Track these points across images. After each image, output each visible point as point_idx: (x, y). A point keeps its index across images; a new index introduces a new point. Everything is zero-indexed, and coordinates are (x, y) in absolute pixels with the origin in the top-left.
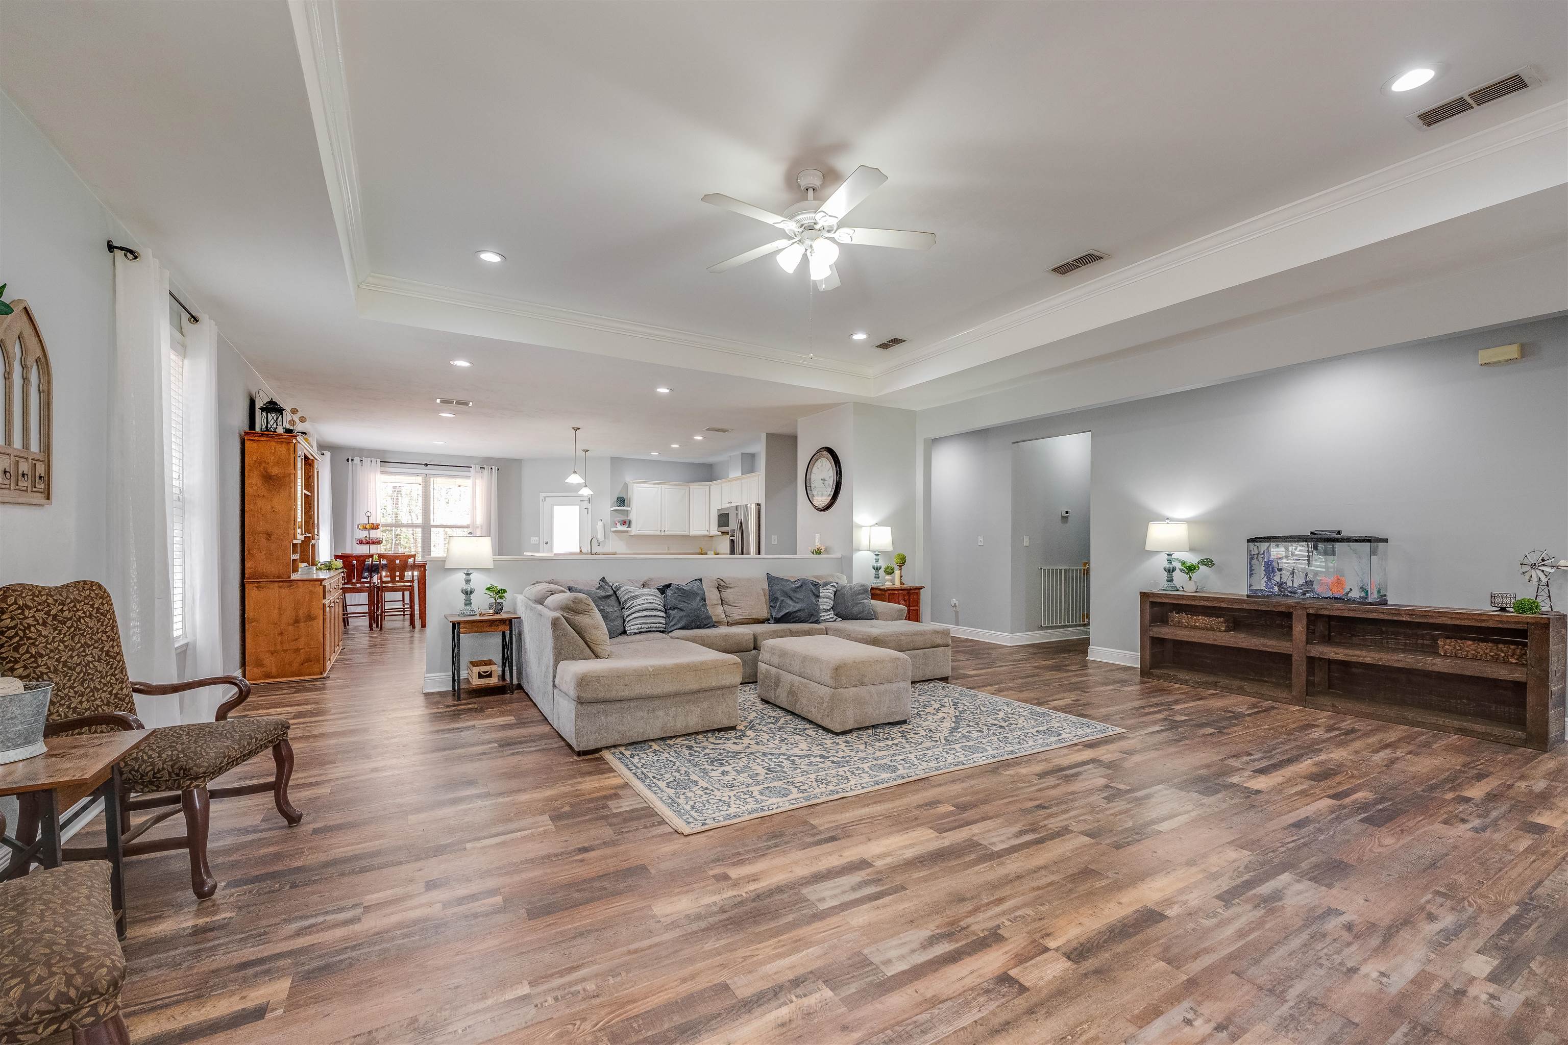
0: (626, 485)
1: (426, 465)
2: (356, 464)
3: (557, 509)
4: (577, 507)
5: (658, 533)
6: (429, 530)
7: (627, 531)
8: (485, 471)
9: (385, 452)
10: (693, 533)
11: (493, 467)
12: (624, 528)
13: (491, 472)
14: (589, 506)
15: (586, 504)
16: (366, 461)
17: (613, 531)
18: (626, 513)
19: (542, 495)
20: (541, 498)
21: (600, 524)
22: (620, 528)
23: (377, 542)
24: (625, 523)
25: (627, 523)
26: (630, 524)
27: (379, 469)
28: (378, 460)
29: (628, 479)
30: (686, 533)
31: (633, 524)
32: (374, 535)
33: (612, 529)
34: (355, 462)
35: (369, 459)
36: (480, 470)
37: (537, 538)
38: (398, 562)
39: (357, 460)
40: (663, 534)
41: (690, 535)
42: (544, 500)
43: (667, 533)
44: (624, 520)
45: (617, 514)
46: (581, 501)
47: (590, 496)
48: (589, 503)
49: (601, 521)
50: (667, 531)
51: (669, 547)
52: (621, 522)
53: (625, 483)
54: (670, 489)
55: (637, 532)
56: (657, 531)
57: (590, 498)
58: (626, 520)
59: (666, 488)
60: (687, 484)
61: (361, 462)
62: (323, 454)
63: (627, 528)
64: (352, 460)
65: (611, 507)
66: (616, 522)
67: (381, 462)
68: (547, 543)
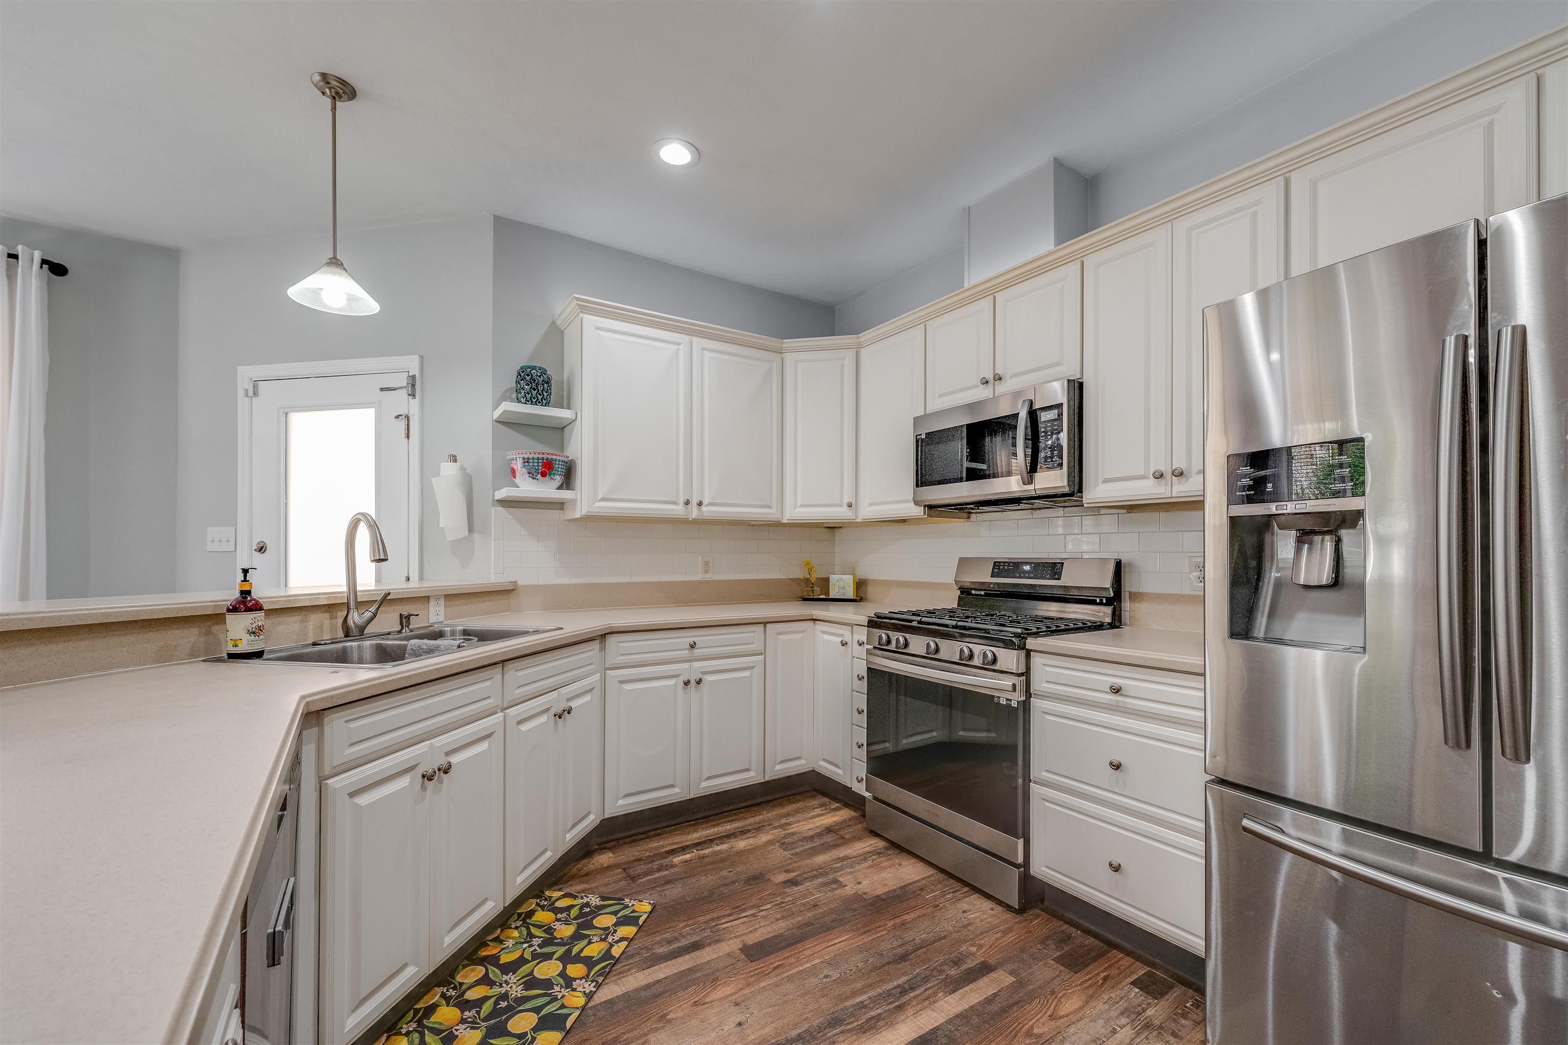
3: (299, 422)
4: (371, 413)
5: (678, 510)
7: (560, 505)
10: (793, 512)
11: (21, 250)
12: (546, 489)
13: (12, 272)
14: (414, 407)
15: (400, 402)
17: (506, 503)
18: (559, 430)
19: (246, 374)
20: (243, 382)
21: (449, 470)
22: (531, 487)
24: (549, 469)
25: (561, 466)
26: (568, 477)
30: (771, 514)
31: (583, 475)
33: (501, 494)
37: (228, 531)
40: (694, 513)
41: (785, 521)
42: (251, 393)
43: (708, 511)
44: (545, 456)
45: (517, 431)
46: (382, 389)
47: (415, 371)
48: (413, 395)
49: (455, 461)
50: (710, 504)
51: (706, 563)
52: (536, 464)
53: (554, 323)
54: (718, 355)
55: (598, 504)
56: (675, 503)
57: (414, 377)
58: (550, 457)
59: (704, 349)
60: (774, 342)
63: (560, 488)
65: (495, 407)
66: (513, 465)
68: (262, 548)
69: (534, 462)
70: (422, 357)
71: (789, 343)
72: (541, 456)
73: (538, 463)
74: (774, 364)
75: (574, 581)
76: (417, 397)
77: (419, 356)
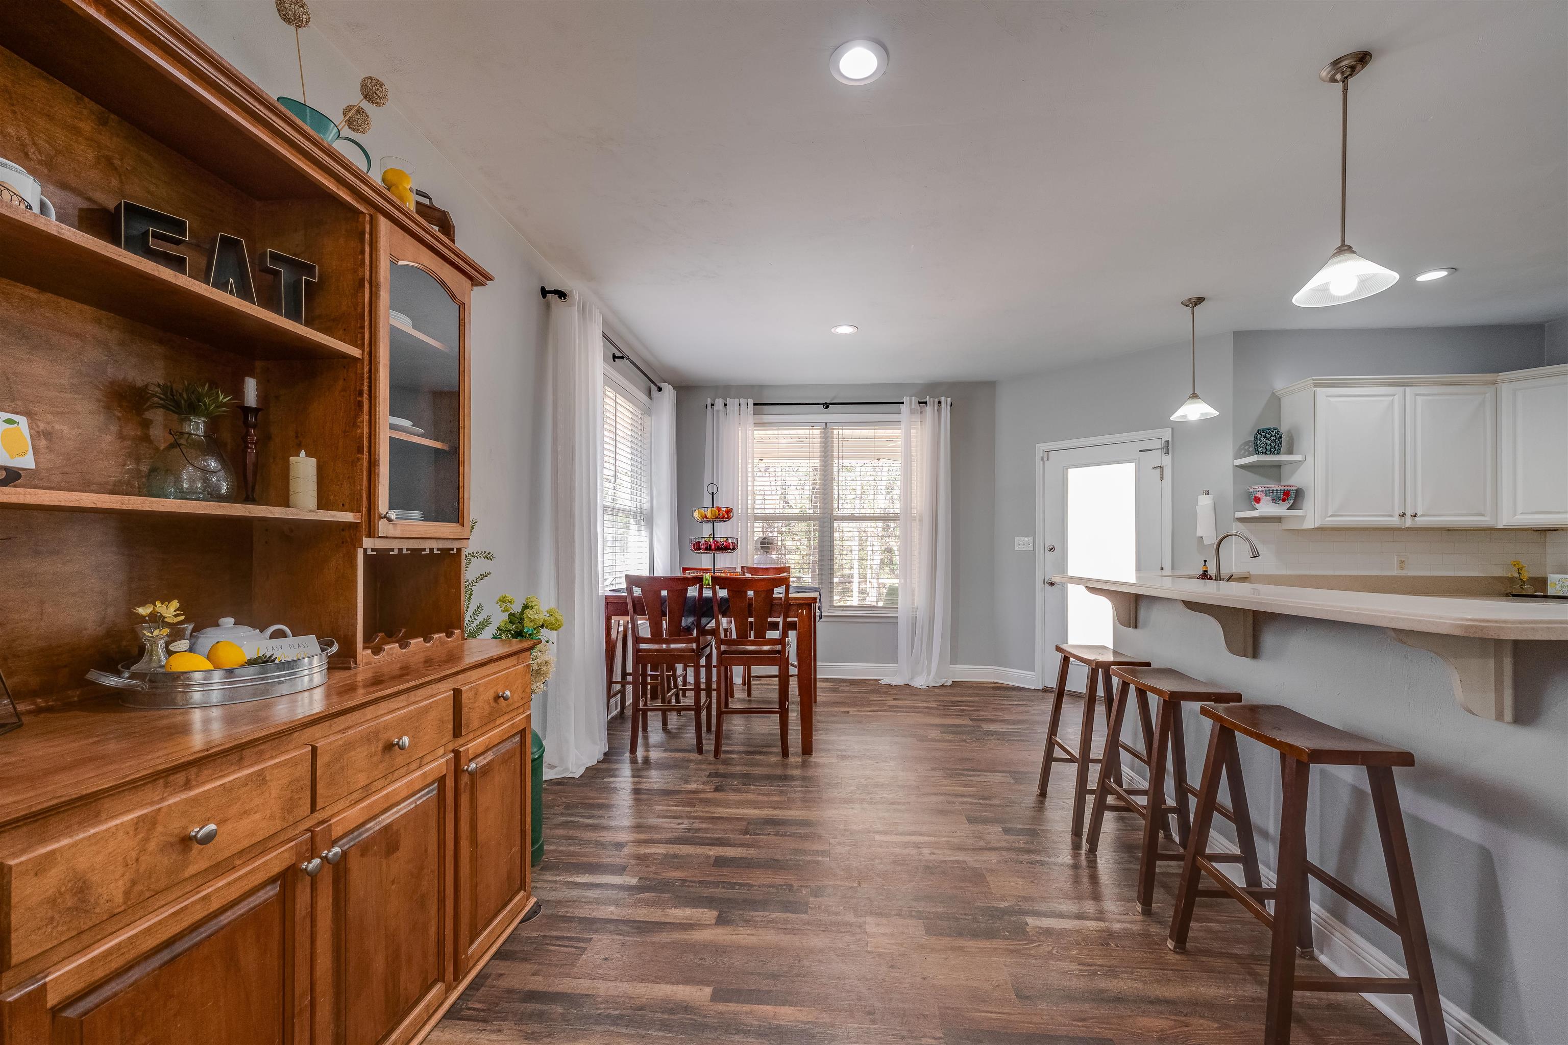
0: (1275, 401)
1: (827, 405)
2: (718, 411)
3: (1074, 474)
4: (1132, 466)
5: (1395, 521)
6: (831, 524)
7: (1279, 519)
8: (928, 409)
9: (761, 387)
10: (1505, 520)
11: (943, 399)
12: (1280, 510)
13: (939, 411)
14: (1167, 461)
15: (1157, 458)
16: (733, 403)
17: (1244, 520)
19: (1041, 447)
20: (1040, 454)
21: (1205, 502)
22: (1267, 508)
23: (727, 547)
24: (1286, 495)
25: (1293, 494)
27: (751, 419)
28: (751, 402)
29: (1279, 384)
30: (1486, 521)
31: (1310, 499)
32: (723, 531)
33: (1240, 515)
34: (716, 408)
35: (737, 401)
36: (918, 407)
37: (1031, 539)
38: (751, 593)
39: (719, 403)
40: (1409, 522)
41: (1500, 526)
42: (1045, 459)
43: (1421, 521)
44: (1286, 488)
45: (1250, 472)
46: (1141, 451)
47: (1168, 437)
48: (1167, 453)
49: (1208, 494)
50: (1422, 515)
51: (1402, 562)
53: (1273, 393)
54: (1430, 398)
55: (1328, 519)
56: (1391, 516)
57: (1167, 442)
58: (1289, 488)
59: (1417, 395)
60: (1489, 377)
61: (726, 405)
62: (660, 389)
63: (1288, 509)
64: (712, 405)
65: (1236, 457)
66: (1258, 495)
67: (755, 404)
68: (1052, 549)
69: (1277, 493)
70: (1172, 429)
71: (1503, 376)
72: (1283, 488)
74: (1488, 395)
75: (1289, 572)
76: (1170, 454)
77: (1170, 430)
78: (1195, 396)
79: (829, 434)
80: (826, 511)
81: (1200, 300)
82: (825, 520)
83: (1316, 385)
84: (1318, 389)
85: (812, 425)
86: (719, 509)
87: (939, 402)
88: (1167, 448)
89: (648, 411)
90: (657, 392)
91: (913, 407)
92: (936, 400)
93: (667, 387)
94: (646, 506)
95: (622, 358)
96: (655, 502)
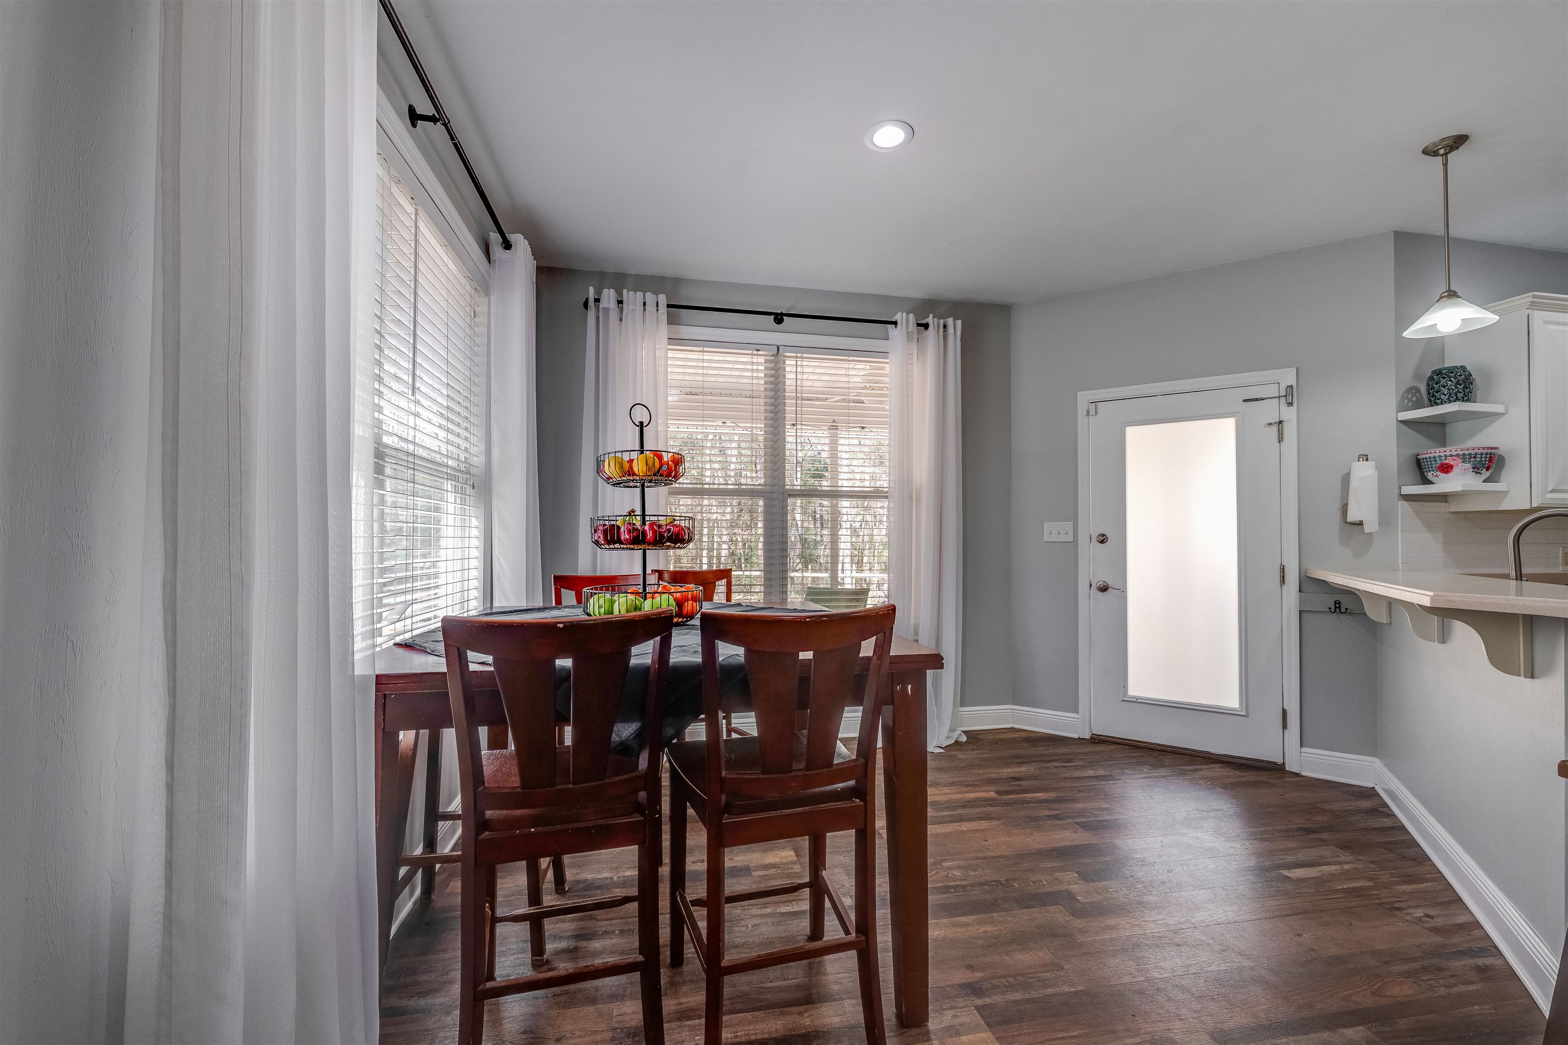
1: (780, 317)
2: (607, 310)
4: (1231, 422)
6: (784, 501)
8: (931, 334)
9: (679, 277)
11: (950, 321)
13: (946, 339)
14: (1289, 414)
15: (1271, 411)
16: (633, 299)
19: (1084, 398)
20: (1084, 404)
21: (1363, 471)
22: (1460, 479)
24: (1491, 461)
25: (1496, 460)
27: (664, 330)
28: (663, 299)
33: (1407, 490)
34: (603, 304)
35: (639, 294)
36: (917, 331)
37: (1069, 525)
39: (609, 297)
42: (1092, 412)
44: (1489, 451)
46: (1245, 401)
47: (1291, 381)
48: (1291, 403)
49: (1367, 460)
52: (1483, 459)
55: (1548, 496)
57: (1290, 388)
61: (620, 302)
62: (507, 245)
63: (1483, 482)
64: (597, 300)
65: (1402, 408)
66: (1449, 461)
67: (669, 306)
68: (1103, 539)
69: (1481, 458)
70: (1297, 369)
72: (1486, 451)
73: (1486, 457)
76: (1296, 404)
77: (1295, 369)
78: (1452, 294)
79: (780, 365)
80: (775, 481)
81: (1458, 141)
82: (775, 495)
83: (1533, 306)
84: (1536, 312)
85: (757, 347)
86: (658, 454)
87: (945, 327)
88: (1289, 396)
89: (483, 286)
90: (501, 249)
91: (910, 329)
92: (942, 321)
93: (519, 241)
94: (478, 461)
95: (433, 119)
96: (495, 453)
